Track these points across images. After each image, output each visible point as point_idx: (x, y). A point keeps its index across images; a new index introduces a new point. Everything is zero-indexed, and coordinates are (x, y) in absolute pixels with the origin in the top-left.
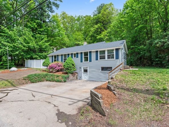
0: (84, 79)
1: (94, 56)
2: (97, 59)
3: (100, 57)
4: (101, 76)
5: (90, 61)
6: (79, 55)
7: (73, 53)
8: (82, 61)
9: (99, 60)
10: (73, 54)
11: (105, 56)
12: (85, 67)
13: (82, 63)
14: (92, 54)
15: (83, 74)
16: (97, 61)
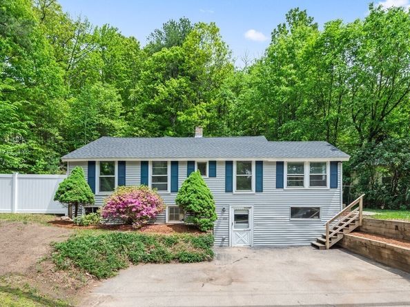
0: (238, 243)
1: (269, 175)
2: (279, 185)
3: (289, 179)
4: (290, 231)
5: (260, 189)
6: (221, 170)
7: (197, 160)
8: (229, 189)
9: (285, 188)
10: (193, 162)
11: (303, 178)
12: (241, 207)
13: (229, 194)
14: (265, 168)
15: (232, 229)
16: (278, 190)
